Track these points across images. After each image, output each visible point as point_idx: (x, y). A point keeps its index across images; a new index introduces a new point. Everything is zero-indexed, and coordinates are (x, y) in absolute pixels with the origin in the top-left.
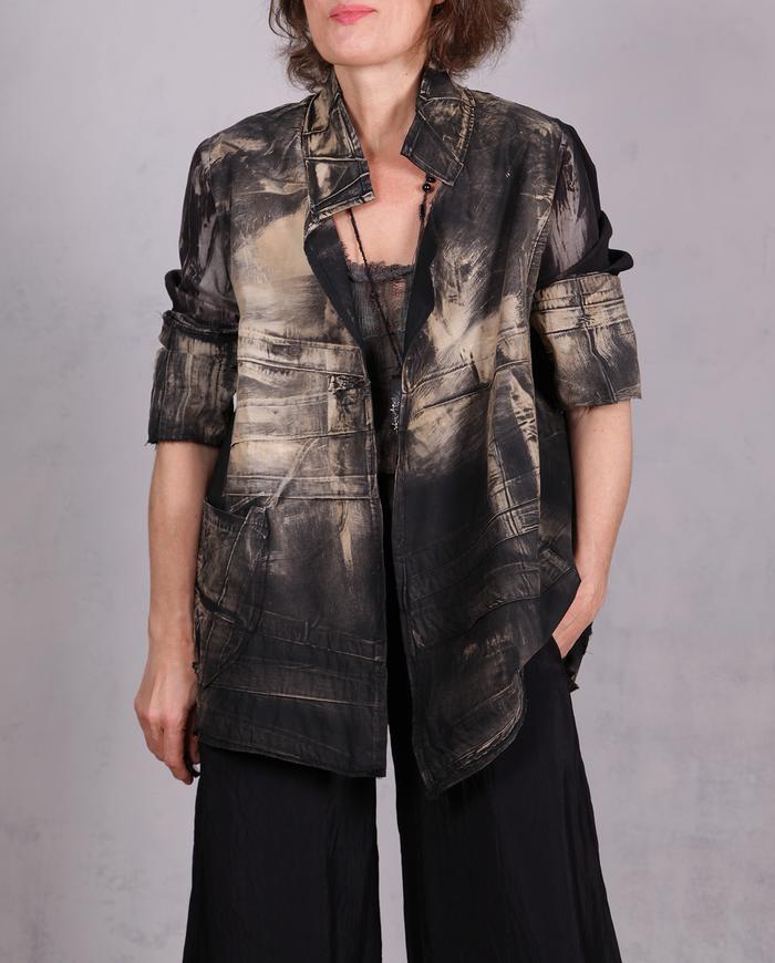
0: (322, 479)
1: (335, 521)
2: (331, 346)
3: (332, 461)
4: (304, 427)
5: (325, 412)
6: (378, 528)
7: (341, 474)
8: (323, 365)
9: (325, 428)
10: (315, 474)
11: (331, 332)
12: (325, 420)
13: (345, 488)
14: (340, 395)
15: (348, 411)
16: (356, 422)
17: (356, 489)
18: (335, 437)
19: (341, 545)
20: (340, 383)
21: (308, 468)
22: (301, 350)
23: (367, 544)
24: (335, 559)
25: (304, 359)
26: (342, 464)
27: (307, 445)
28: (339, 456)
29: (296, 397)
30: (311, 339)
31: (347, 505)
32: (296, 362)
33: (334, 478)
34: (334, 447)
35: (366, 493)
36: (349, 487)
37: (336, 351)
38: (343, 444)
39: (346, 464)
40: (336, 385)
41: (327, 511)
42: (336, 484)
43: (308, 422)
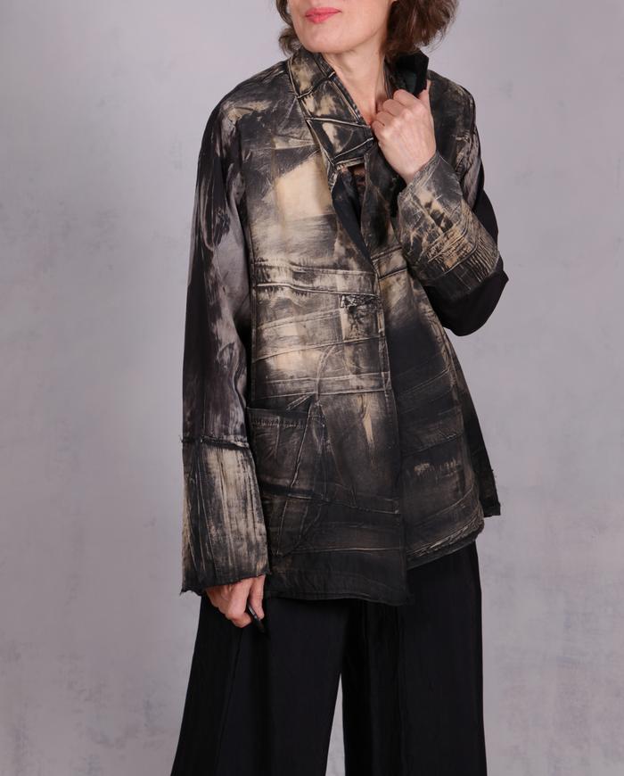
0: (341, 378)
1: (357, 410)
2: (340, 272)
3: (349, 363)
4: (322, 337)
5: (339, 324)
6: (391, 413)
7: (358, 372)
8: (334, 287)
9: (340, 338)
10: (336, 374)
11: (340, 260)
12: (339, 331)
13: (363, 383)
14: (352, 311)
15: (360, 323)
16: (368, 331)
17: (372, 383)
18: (348, 344)
19: (364, 429)
20: (352, 301)
21: (330, 370)
22: (315, 276)
23: (384, 426)
24: (360, 440)
25: (317, 283)
26: (357, 365)
27: (328, 352)
28: (354, 358)
29: (314, 314)
30: (323, 267)
31: (366, 398)
32: (311, 285)
33: (351, 376)
34: (349, 352)
35: (381, 386)
36: (366, 382)
37: (345, 276)
38: (356, 349)
39: (361, 365)
40: (347, 302)
41: (349, 403)
42: (354, 380)
43: (325, 333)
